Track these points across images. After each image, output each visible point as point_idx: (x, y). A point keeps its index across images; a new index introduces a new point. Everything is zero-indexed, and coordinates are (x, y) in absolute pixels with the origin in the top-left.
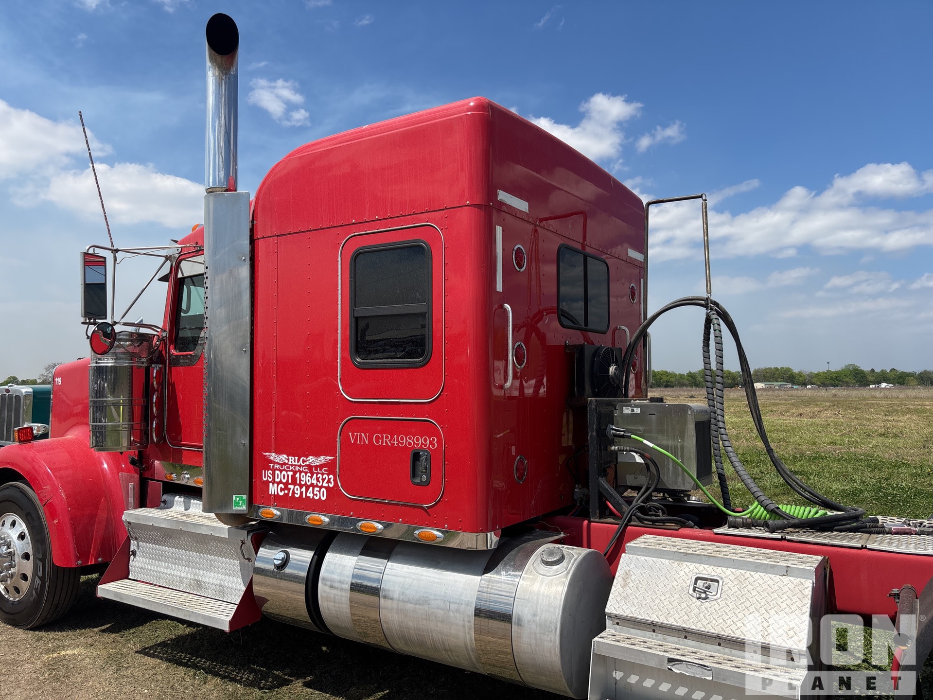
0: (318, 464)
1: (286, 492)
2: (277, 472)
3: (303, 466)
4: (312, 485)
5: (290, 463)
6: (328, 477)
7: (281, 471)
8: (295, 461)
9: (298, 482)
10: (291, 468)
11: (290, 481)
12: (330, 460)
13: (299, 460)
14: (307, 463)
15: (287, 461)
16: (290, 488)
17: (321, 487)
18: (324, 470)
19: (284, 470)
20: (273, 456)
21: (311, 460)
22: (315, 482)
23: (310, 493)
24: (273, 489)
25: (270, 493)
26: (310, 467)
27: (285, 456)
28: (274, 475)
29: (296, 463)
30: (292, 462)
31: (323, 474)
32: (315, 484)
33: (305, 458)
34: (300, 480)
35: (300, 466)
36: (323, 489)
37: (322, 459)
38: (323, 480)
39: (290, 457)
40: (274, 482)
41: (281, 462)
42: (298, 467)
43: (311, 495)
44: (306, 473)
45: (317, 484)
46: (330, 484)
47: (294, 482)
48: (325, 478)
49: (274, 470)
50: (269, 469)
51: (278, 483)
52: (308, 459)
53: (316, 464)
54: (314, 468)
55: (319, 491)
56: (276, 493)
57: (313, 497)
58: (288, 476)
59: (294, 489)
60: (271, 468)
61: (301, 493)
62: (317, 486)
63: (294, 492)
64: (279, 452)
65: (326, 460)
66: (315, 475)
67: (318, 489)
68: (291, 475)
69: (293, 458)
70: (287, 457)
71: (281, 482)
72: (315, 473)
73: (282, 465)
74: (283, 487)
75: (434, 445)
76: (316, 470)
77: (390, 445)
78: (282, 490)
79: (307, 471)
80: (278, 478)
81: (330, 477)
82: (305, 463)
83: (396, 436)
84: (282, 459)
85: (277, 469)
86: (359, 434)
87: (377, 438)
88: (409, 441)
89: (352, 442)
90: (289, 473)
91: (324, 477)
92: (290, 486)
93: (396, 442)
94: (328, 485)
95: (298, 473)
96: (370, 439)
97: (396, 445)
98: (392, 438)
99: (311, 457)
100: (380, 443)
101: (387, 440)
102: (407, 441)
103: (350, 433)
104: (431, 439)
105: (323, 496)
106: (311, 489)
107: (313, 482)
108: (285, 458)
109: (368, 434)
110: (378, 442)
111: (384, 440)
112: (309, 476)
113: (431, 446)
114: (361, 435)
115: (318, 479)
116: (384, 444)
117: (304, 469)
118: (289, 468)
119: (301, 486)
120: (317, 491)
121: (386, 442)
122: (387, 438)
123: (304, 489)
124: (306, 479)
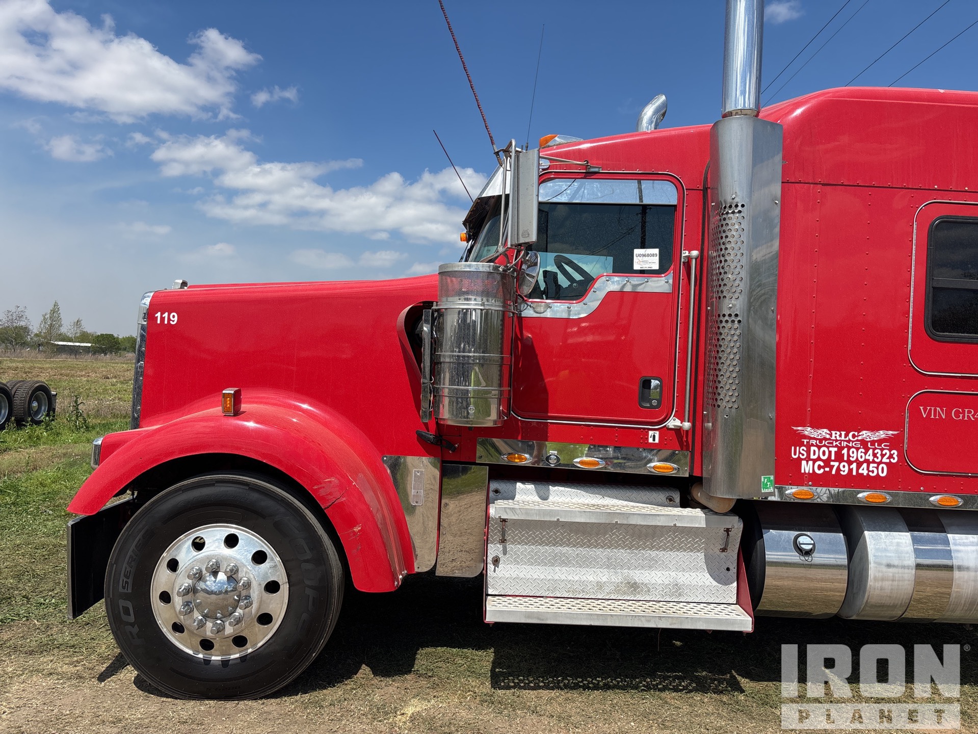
0: (875, 439)
1: (827, 469)
2: (813, 448)
3: (853, 442)
4: (867, 461)
5: (833, 438)
6: (890, 452)
7: (819, 447)
8: (840, 436)
9: (845, 458)
10: (834, 444)
11: (833, 458)
12: (892, 434)
13: (846, 435)
14: (860, 438)
15: (828, 436)
16: (833, 466)
17: (879, 464)
18: (885, 446)
19: (825, 446)
20: (808, 431)
21: (865, 434)
22: (871, 458)
23: (863, 469)
24: (806, 467)
25: (803, 471)
26: (864, 443)
27: (825, 430)
28: (808, 452)
29: (843, 438)
30: (836, 437)
31: (882, 450)
32: (871, 460)
33: (856, 433)
34: (849, 456)
35: (849, 441)
37: (882, 434)
38: (883, 456)
39: (833, 432)
40: (808, 459)
41: (819, 437)
42: (845, 443)
43: (865, 472)
44: (857, 449)
45: (873, 460)
46: (892, 460)
47: (839, 457)
48: (886, 453)
49: (809, 446)
50: (802, 444)
51: (814, 461)
52: (860, 434)
53: (872, 439)
54: (869, 444)
55: (877, 468)
56: (811, 472)
57: (868, 474)
58: (830, 452)
59: (838, 467)
60: (805, 443)
61: (851, 470)
62: (874, 462)
63: (838, 469)
65: (887, 434)
66: (871, 451)
67: (875, 465)
68: (835, 452)
69: (838, 433)
70: (828, 432)
71: (819, 459)
72: (871, 448)
73: (821, 441)
74: (822, 464)
78: (820, 467)
79: (859, 446)
80: (814, 454)
81: (892, 452)
82: (856, 438)
84: (820, 434)
85: (813, 445)
90: (830, 449)
91: (884, 452)
92: (832, 463)
94: (890, 461)
99: (864, 432)
105: (883, 472)
106: (865, 465)
107: (867, 457)
112: (861, 452)
115: (875, 455)
117: (855, 444)
118: (832, 443)
119: (850, 463)
123: (854, 466)
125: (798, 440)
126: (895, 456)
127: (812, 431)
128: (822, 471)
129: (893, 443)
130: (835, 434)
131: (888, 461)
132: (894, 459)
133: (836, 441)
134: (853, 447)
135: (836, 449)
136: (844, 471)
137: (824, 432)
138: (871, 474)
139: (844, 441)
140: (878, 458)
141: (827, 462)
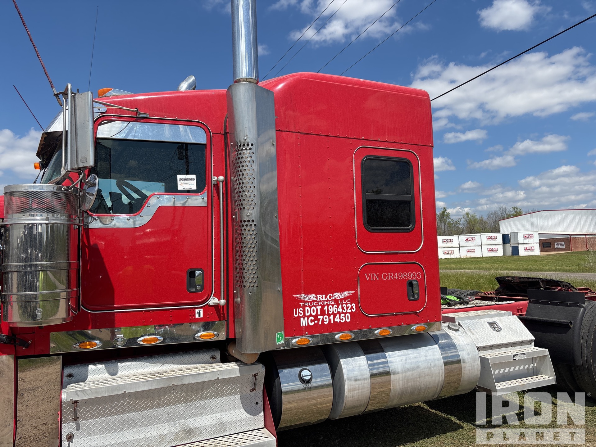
0: (342, 297)
1: (316, 322)
2: (307, 308)
3: (330, 301)
4: (339, 313)
5: (318, 300)
6: (351, 305)
7: (310, 307)
8: (322, 298)
9: (326, 313)
10: (319, 304)
11: (319, 313)
12: (351, 293)
13: (326, 297)
14: (334, 298)
15: (315, 299)
16: (320, 319)
17: (346, 313)
18: (348, 301)
19: (314, 306)
20: (303, 297)
21: (337, 295)
22: (341, 310)
23: (337, 319)
24: (304, 322)
25: (302, 325)
26: (336, 301)
27: (313, 295)
28: (304, 311)
29: (324, 299)
30: (320, 299)
31: (347, 304)
32: (341, 312)
33: (331, 295)
34: (328, 311)
35: (327, 301)
36: (347, 315)
37: (346, 294)
38: (347, 308)
39: (318, 296)
40: (304, 316)
41: (310, 300)
42: (326, 302)
44: (333, 305)
45: (342, 311)
46: (352, 310)
47: (323, 313)
48: (349, 306)
49: (304, 307)
50: (299, 307)
51: (308, 317)
52: (334, 295)
53: (341, 298)
54: (339, 301)
55: (345, 317)
56: (307, 325)
57: (340, 321)
58: (317, 310)
59: (323, 319)
60: (302, 306)
61: (330, 320)
62: (343, 313)
63: (323, 321)
64: (307, 293)
65: (349, 294)
66: (340, 306)
67: (344, 315)
68: (320, 309)
69: (321, 296)
70: (315, 296)
71: (311, 315)
72: (341, 304)
73: (311, 302)
74: (313, 318)
75: (419, 277)
76: (341, 301)
77: (393, 279)
78: (312, 321)
79: (334, 303)
80: (308, 312)
81: (352, 305)
82: (332, 298)
83: (396, 273)
84: (311, 298)
85: (306, 306)
86: (372, 274)
87: (385, 276)
88: (405, 275)
89: (368, 280)
90: (317, 307)
91: (348, 306)
92: (319, 317)
93: (397, 277)
94: (352, 311)
95: (326, 306)
96: (380, 277)
97: (397, 279)
98: (394, 275)
99: (336, 294)
100: (387, 279)
101: (391, 276)
102: (403, 276)
103: (366, 274)
104: (418, 274)
105: (348, 319)
106: (338, 316)
107: (339, 310)
108: (314, 297)
109: (378, 274)
110: (385, 278)
111: (389, 276)
112: (335, 307)
113: (418, 277)
114: (373, 275)
115: (343, 308)
116: (389, 279)
117: (331, 302)
118: (318, 303)
119: (329, 315)
120: (342, 316)
121: (391, 278)
122: (391, 275)
123: (332, 317)
124: (333, 309)
125: (297, 304)
126: (354, 307)
127: (306, 297)
128: (313, 323)
129: (353, 299)
130: (319, 297)
131: (350, 311)
132: (354, 309)
133: (320, 301)
134: (330, 304)
135: (320, 307)
136: (326, 322)
137: (313, 296)
138: (341, 321)
139: (325, 301)
140: (345, 310)
141: (316, 317)
